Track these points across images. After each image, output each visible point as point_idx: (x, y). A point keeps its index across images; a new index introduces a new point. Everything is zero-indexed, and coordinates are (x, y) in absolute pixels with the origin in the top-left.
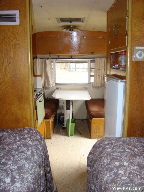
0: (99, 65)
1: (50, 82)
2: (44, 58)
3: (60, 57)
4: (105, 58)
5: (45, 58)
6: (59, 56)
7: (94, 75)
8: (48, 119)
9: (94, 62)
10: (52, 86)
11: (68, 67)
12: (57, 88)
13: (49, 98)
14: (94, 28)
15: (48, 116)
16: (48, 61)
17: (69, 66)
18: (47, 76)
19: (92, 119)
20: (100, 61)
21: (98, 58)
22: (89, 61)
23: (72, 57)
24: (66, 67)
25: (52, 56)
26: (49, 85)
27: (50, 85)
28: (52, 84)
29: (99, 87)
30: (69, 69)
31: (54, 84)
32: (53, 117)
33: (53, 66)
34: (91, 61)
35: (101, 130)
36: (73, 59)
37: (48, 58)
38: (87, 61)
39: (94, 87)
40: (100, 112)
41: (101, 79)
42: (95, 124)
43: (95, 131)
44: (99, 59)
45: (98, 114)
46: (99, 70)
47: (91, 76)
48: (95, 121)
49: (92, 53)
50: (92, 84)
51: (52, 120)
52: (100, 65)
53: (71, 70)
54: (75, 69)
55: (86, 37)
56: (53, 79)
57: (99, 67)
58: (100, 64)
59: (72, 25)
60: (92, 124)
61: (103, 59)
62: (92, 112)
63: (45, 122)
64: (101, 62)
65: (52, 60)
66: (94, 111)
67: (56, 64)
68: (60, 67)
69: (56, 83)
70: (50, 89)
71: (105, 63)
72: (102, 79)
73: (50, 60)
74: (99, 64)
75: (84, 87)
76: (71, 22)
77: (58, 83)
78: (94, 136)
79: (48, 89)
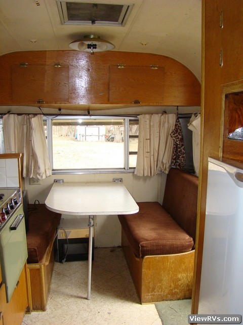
0: (148, 130)
1: (39, 168)
2: (26, 114)
3: (63, 111)
4: (160, 115)
5: (29, 114)
6: (60, 110)
7: (137, 151)
8: (36, 262)
9: (137, 124)
10: (44, 177)
11: (73, 133)
12: (56, 181)
13: (37, 203)
14: (144, 43)
15: (37, 257)
16: (35, 121)
17: (75, 131)
18: (33, 155)
19: (143, 257)
20: (150, 121)
21: (145, 114)
22: (126, 120)
23: (89, 113)
24: (69, 134)
25: (45, 110)
26: (37, 173)
27: (39, 174)
28: (44, 172)
29: (147, 176)
30: (74, 136)
31: (49, 173)
32: (48, 255)
33: (46, 132)
34: (130, 120)
35: (165, 283)
36: (92, 117)
37: (35, 115)
38: (122, 121)
39: (136, 177)
40: (161, 242)
41: (154, 159)
42: (150, 270)
43: (151, 285)
44: (147, 116)
45: (157, 246)
46: (149, 140)
47: (131, 153)
48: (149, 262)
49: (137, 102)
50: (132, 170)
51: (47, 263)
52: (150, 131)
53: (78, 139)
54: (84, 137)
55: (123, 67)
56: (47, 161)
57: (148, 133)
58: (150, 126)
59: (94, 34)
60: (143, 270)
61: (156, 116)
62: (143, 243)
63: (28, 270)
64: (152, 124)
65: (45, 118)
66: (147, 240)
67: (54, 127)
68: (57, 133)
69: (53, 170)
70: (41, 182)
71: (160, 124)
72: (156, 160)
73: (41, 117)
74: (148, 127)
75: (116, 178)
76: (93, 22)
77: (57, 170)
78: (147, 297)
79: (36, 183)
